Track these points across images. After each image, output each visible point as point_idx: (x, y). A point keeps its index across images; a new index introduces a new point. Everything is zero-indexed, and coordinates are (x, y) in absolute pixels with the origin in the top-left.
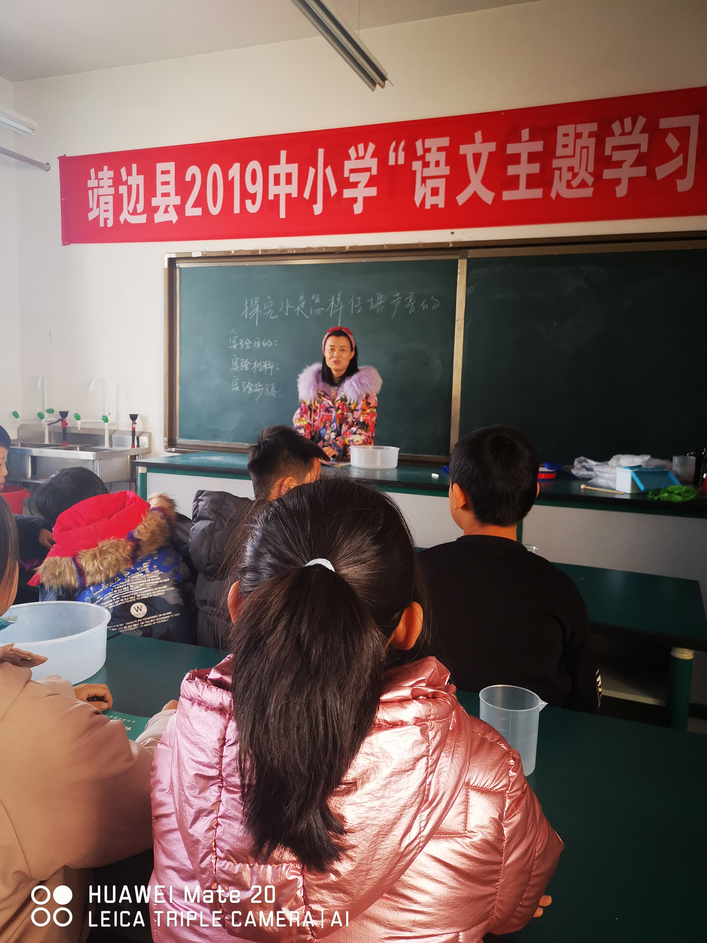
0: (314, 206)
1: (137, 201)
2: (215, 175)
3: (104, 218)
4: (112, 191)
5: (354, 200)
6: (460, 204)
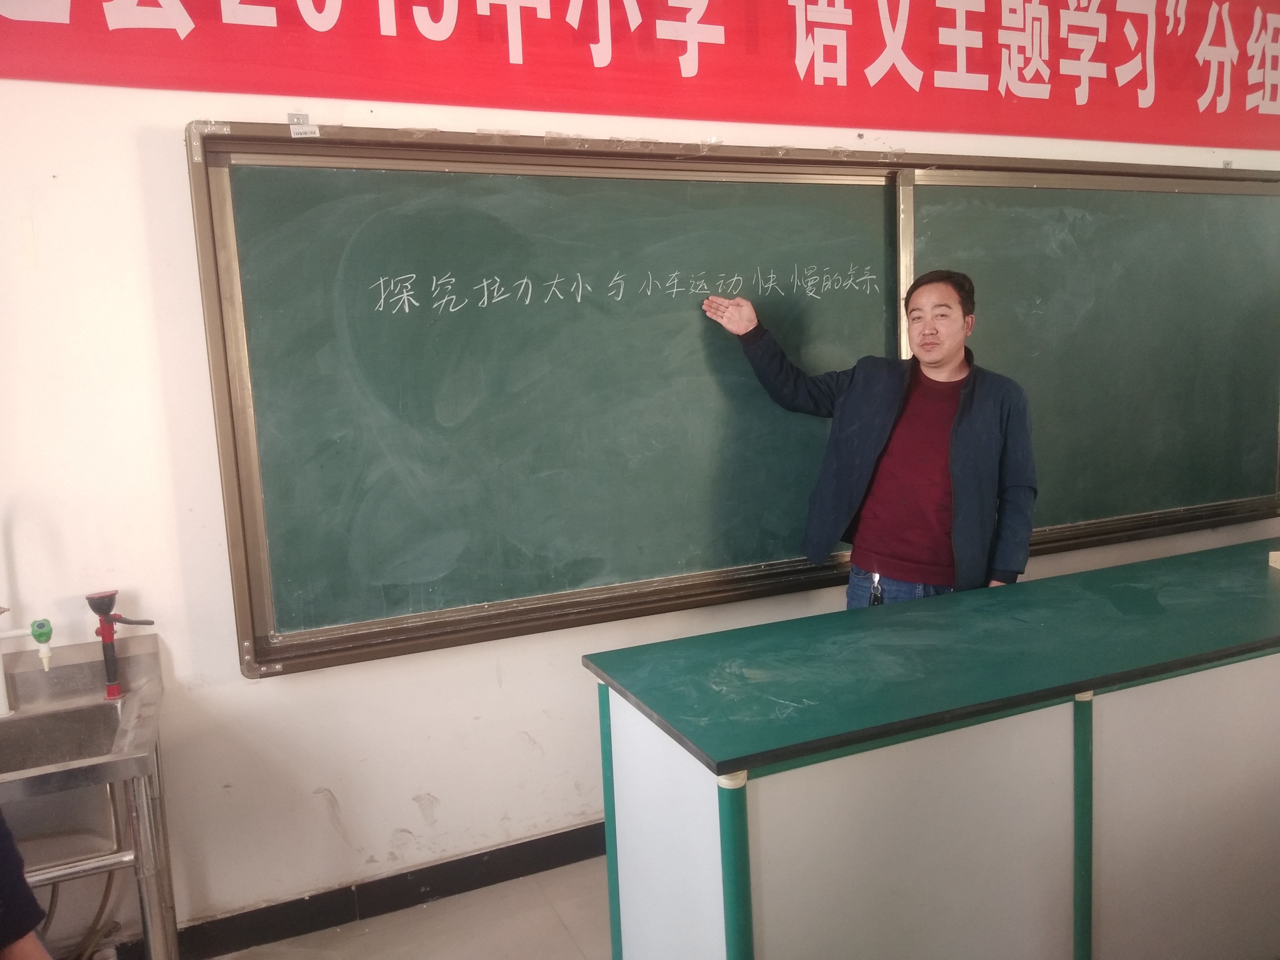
0: (592, 47)
5: (680, 46)
6: (872, 82)
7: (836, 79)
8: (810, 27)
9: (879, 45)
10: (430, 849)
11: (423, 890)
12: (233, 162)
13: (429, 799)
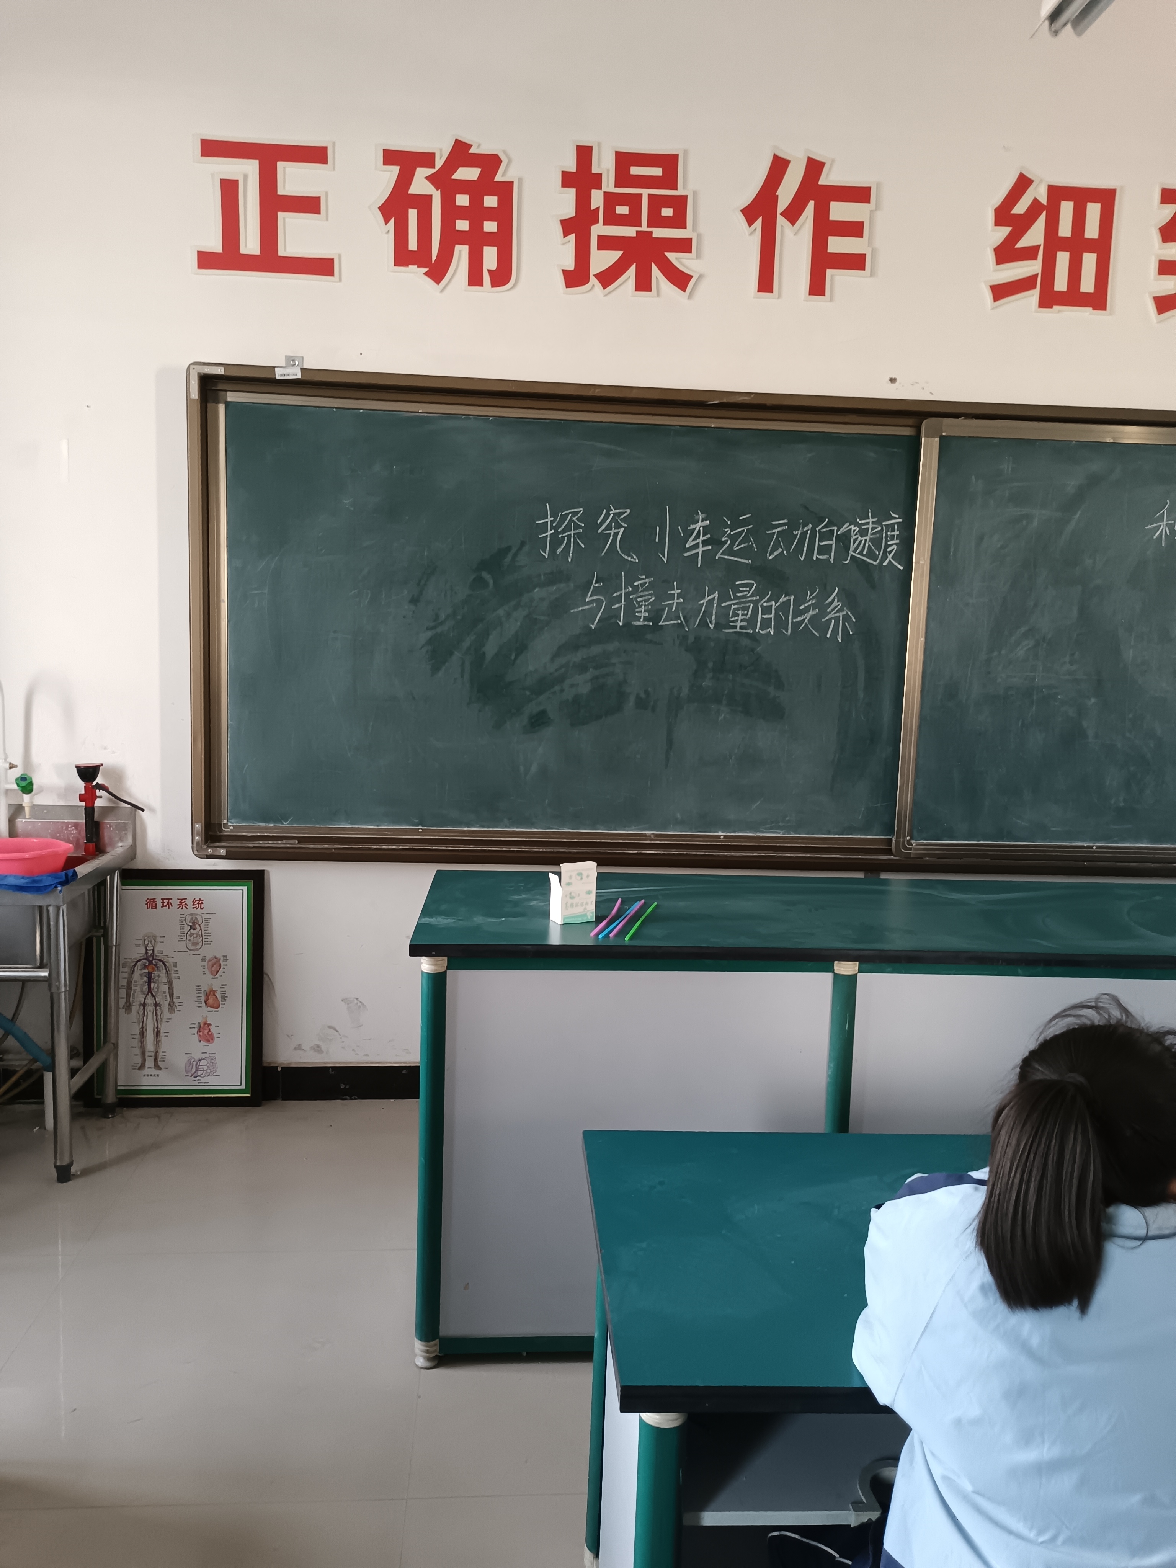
10: (353, 1050)
11: (343, 1086)
12: (229, 399)
13: (357, 1003)
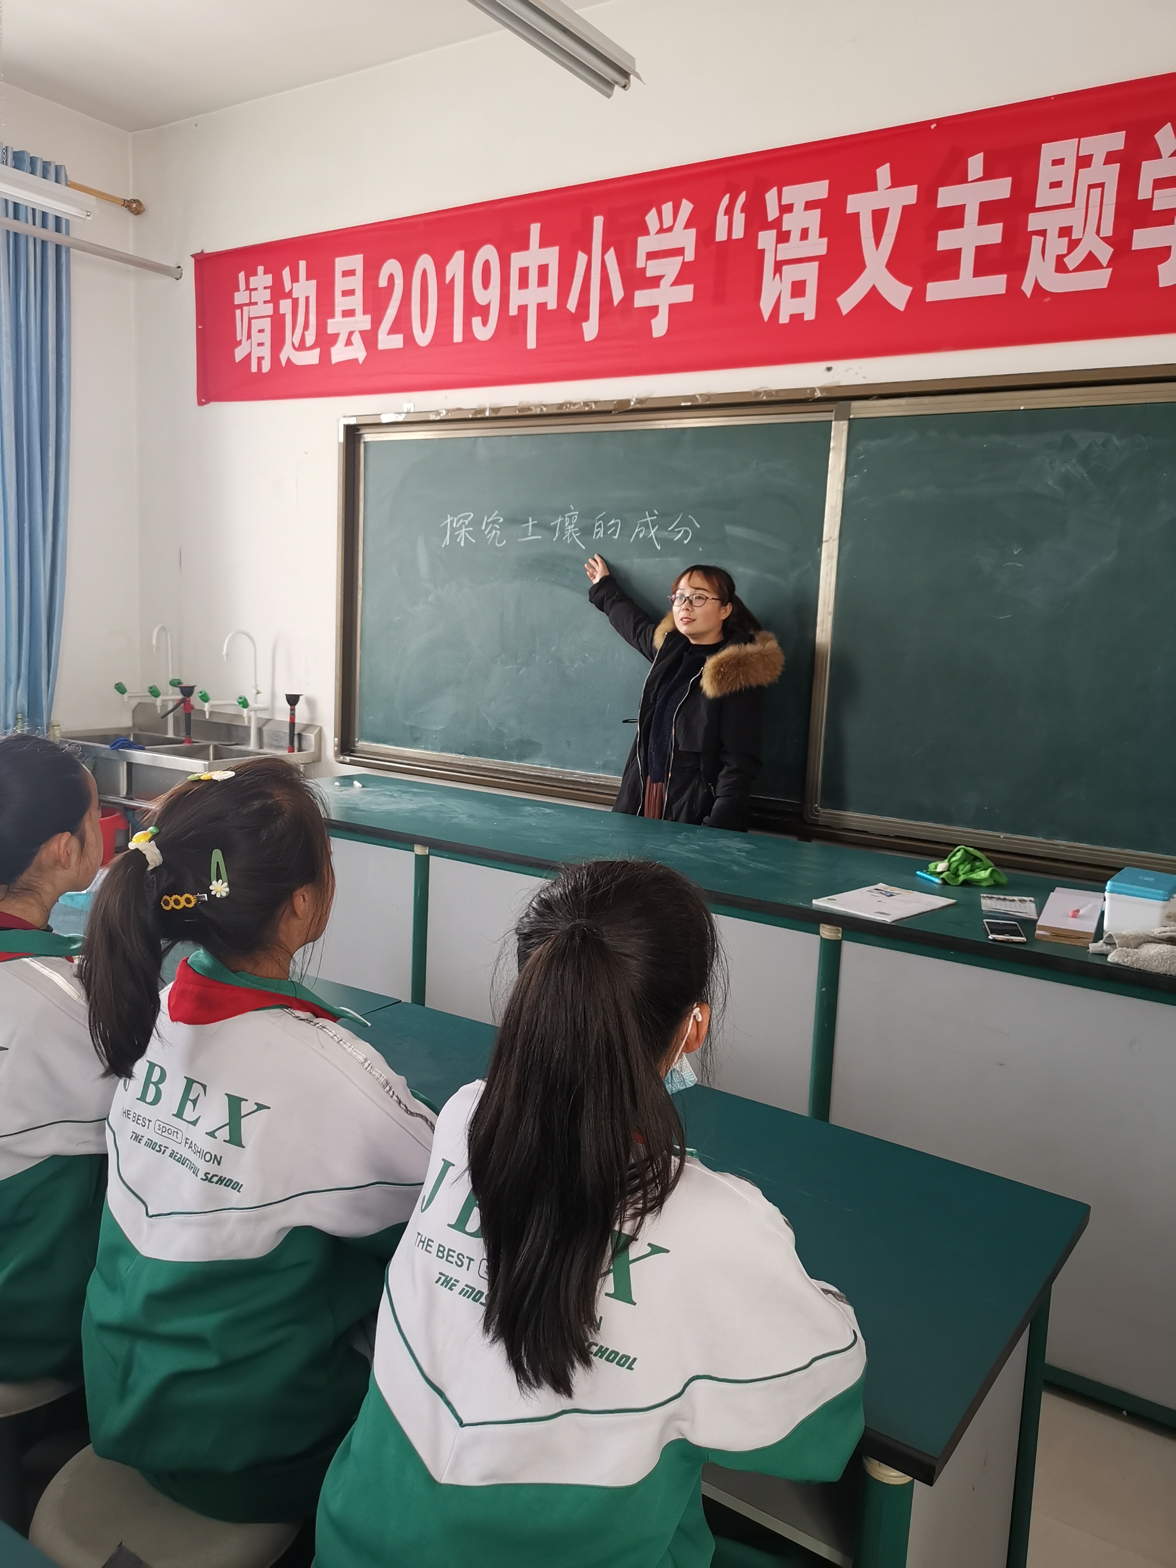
0: (584, 324)
1: (306, 327)
2: (424, 274)
3: (258, 357)
4: (269, 309)
5: (653, 311)
6: (845, 311)
7: (802, 315)
8: (779, 266)
9: (860, 266)
12: (366, 440)
